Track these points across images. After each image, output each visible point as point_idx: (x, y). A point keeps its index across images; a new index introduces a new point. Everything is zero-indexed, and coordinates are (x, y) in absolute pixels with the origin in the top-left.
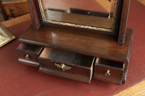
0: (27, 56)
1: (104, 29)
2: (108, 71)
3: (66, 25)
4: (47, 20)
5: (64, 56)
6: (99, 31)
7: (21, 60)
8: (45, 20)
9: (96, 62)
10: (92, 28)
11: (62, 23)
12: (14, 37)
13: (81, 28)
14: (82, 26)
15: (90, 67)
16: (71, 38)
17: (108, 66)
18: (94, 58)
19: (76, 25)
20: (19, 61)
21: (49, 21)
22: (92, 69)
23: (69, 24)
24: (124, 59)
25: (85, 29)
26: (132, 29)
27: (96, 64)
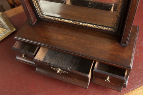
0: (23, 55)
1: (105, 28)
2: (108, 78)
3: (63, 21)
4: (43, 15)
5: (62, 54)
6: (100, 29)
7: (18, 58)
8: (41, 15)
9: (95, 67)
10: (92, 26)
11: (59, 19)
12: (15, 30)
13: (79, 25)
14: (81, 24)
15: (88, 73)
16: (68, 37)
17: (108, 73)
18: (93, 62)
19: (74, 22)
20: (17, 59)
21: (45, 16)
22: (89, 76)
23: (67, 21)
24: (127, 66)
25: (84, 26)
26: (137, 26)
27: (95, 70)
